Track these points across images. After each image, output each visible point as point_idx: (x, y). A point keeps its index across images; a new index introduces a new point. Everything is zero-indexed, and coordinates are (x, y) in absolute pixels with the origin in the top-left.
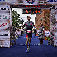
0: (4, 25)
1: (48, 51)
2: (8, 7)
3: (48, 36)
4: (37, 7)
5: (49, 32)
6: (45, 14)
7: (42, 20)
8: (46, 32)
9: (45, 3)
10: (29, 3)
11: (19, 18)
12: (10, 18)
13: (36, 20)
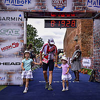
0: (14, 46)
1: (91, 91)
2: (20, 16)
3: (88, 68)
4: (71, 16)
5: (90, 60)
6: (82, 30)
7: (77, 40)
8: (84, 60)
9: (85, 8)
10: (57, 8)
11: (35, 38)
12: (23, 35)
13: (66, 40)
